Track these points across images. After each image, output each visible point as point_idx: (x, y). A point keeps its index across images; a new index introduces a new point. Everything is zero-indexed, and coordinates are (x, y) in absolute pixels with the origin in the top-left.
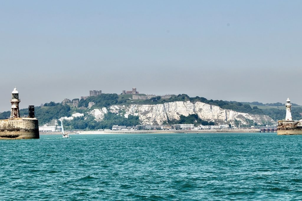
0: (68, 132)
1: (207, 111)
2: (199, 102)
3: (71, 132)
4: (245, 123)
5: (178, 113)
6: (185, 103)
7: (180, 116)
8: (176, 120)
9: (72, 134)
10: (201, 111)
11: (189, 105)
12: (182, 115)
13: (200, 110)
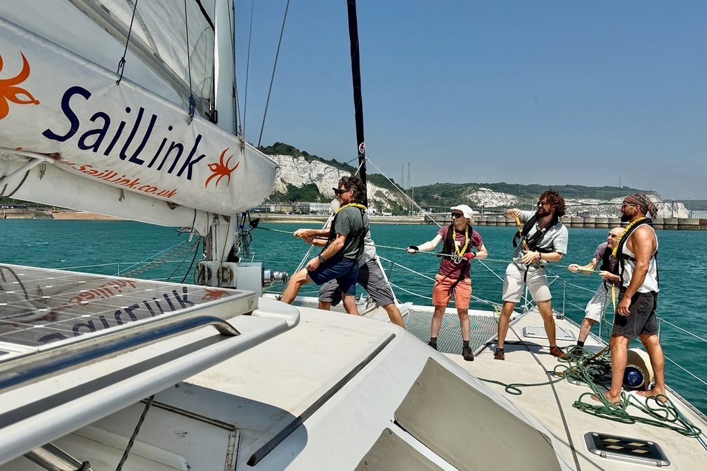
0: (9, 211)
1: (332, 181)
2: (317, 162)
3: (20, 210)
4: (389, 207)
5: (282, 180)
6: (295, 160)
7: (287, 187)
8: (281, 194)
9: (21, 217)
10: (321, 179)
11: (302, 166)
12: (290, 185)
13: (320, 177)
